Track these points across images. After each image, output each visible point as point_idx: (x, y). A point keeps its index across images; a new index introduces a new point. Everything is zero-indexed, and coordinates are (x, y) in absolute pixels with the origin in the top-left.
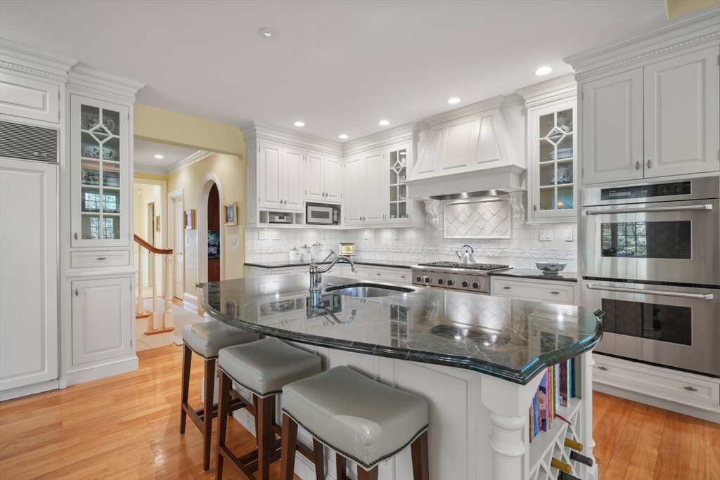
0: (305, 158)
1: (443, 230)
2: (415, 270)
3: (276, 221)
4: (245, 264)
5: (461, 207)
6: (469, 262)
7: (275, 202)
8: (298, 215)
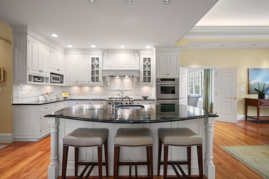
0: (50, 51)
1: (111, 87)
2: (107, 101)
3: (36, 80)
4: (13, 104)
5: (117, 80)
6: (122, 97)
7: (37, 71)
8: (47, 78)
